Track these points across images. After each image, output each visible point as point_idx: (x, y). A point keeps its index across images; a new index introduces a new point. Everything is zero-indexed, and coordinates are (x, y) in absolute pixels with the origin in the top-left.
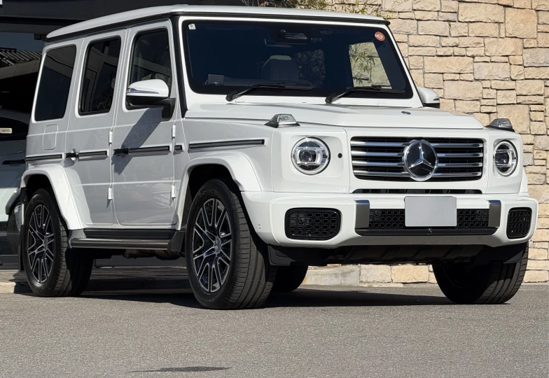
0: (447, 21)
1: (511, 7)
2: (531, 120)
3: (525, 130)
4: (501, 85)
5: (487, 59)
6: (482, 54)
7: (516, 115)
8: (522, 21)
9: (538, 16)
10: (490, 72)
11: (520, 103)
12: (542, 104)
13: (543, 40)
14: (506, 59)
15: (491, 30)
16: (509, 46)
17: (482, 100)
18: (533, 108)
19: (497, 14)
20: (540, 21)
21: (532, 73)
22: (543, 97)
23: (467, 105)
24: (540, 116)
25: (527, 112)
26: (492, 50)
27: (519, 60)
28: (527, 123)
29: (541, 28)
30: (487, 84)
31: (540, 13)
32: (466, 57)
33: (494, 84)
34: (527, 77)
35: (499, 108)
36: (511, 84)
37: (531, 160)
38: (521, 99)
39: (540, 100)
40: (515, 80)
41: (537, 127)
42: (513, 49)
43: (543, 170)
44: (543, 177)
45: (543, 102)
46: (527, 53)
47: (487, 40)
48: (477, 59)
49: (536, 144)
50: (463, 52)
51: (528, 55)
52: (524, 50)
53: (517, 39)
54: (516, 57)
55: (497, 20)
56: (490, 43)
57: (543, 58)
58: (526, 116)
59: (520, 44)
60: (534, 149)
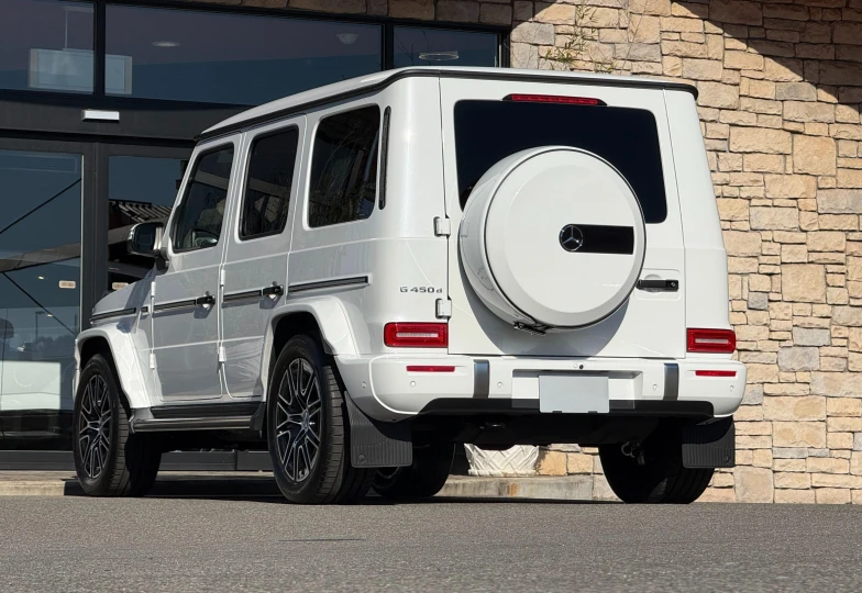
0: (715, 151)
1: (801, 133)
2: (828, 285)
3: (819, 298)
4: (788, 237)
5: (769, 202)
6: (762, 196)
7: (807, 277)
8: (816, 152)
9: (837, 146)
10: (772, 219)
11: (812, 262)
12: (842, 264)
13: (845, 178)
14: (794, 203)
15: (774, 163)
16: (798, 186)
17: (761, 257)
18: (831, 268)
19: (782, 141)
20: (841, 153)
21: (829, 222)
22: (843, 255)
23: (741, 262)
24: (840, 280)
25: (822, 273)
26: (774, 190)
27: (811, 204)
28: (822, 288)
29: (842, 162)
30: (767, 235)
31: (841, 142)
32: (738, 200)
33: (777, 236)
34: (822, 227)
35: (785, 269)
36: (801, 237)
37: (828, 338)
38: (814, 257)
39: (841, 258)
40: (806, 231)
41: (836, 295)
42: (803, 189)
43: (844, 352)
44: (844, 361)
45: (843, 261)
46: (823, 196)
47: (768, 177)
48: (754, 202)
49: (834, 318)
50: (736, 192)
51: (824, 199)
52: (819, 192)
53: (809, 177)
54: (808, 201)
55: (781, 151)
56: (771, 181)
57: (845, 202)
58: (822, 280)
59: (814, 184)
60: (831, 324)
